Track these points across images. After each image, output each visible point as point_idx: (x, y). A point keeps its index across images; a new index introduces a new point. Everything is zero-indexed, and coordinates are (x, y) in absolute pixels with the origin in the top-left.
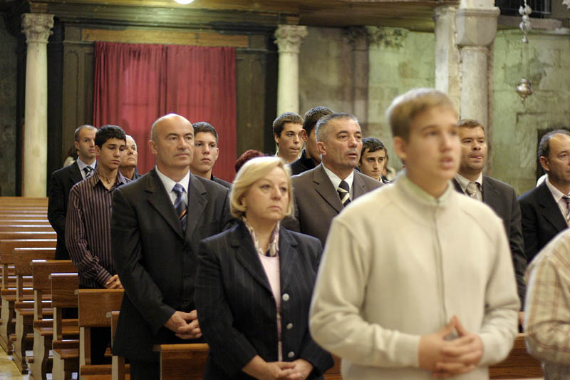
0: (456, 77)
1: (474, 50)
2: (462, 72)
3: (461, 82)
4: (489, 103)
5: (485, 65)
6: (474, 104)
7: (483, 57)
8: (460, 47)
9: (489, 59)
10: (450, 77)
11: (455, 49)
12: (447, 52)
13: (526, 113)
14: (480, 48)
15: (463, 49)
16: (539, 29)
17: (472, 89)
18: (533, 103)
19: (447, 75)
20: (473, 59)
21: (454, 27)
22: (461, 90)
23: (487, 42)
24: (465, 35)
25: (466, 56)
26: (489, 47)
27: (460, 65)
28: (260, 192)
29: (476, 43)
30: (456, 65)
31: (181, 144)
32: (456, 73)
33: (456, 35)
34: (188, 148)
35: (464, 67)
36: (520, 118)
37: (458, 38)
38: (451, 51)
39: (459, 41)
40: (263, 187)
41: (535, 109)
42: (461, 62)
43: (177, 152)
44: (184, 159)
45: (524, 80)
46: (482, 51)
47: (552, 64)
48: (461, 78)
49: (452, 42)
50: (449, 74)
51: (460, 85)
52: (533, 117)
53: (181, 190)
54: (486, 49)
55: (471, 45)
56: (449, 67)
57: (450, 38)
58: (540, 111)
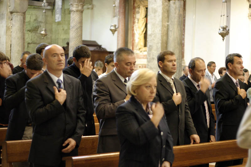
0: (9, 26)
1: (18, 15)
2: (12, 24)
3: (12, 29)
4: (24, 38)
5: (23, 22)
6: (18, 39)
7: (22, 17)
8: (11, 13)
9: (24, 18)
10: (6, 26)
11: (9, 14)
12: (6, 14)
13: (32, 43)
14: (21, 14)
15: (13, 14)
16: (39, 6)
17: (17, 32)
18: (35, 39)
19: (6, 25)
20: (17, 18)
21: (9, 4)
22: (11, 32)
24: (15, 8)
25: (14, 17)
26: (24, 13)
27: (12, 21)
28: (145, 89)
29: (19, 11)
30: (10, 21)
31: (59, 58)
32: (9, 25)
33: (10, 7)
34: (63, 60)
35: (13, 22)
36: (29, 45)
37: (11, 9)
38: (7, 14)
39: (11, 10)
40: (146, 87)
41: (36, 41)
42: (12, 20)
43: (58, 62)
44: (61, 66)
45: (44, 29)
46: (22, 15)
47: (44, 22)
48: (12, 27)
49: (8, 11)
50: (7, 25)
51: (11, 30)
52: (35, 45)
53: (60, 82)
54: (23, 14)
55: (17, 12)
56: (6, 22)
57: (7, 9)
58: (38, 42)
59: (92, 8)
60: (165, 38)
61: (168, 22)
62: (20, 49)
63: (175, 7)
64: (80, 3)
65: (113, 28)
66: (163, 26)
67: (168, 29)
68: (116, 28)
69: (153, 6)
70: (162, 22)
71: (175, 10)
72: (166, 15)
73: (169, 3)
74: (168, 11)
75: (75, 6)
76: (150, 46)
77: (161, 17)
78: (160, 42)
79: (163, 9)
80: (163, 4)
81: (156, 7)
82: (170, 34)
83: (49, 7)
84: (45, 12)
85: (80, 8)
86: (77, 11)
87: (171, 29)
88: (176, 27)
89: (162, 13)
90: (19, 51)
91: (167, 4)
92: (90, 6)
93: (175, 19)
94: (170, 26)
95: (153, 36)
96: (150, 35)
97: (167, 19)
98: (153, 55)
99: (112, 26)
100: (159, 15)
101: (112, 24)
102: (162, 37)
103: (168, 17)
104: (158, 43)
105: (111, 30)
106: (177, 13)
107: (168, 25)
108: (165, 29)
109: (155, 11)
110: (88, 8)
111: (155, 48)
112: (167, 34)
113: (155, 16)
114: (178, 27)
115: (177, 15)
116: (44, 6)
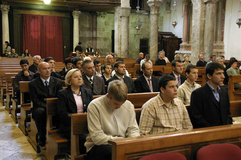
0: (120, 25)
4: (128, 32)
5: (127, 22)
7: (127, 20)
8: (121, 17)
10: (118, 25)
11: (120, 18)
14: (126, 17)
16: (141, 13)
17: (124, 28)
18: (139, 32)
20: (124, 20)
21: (119, 12)
23: (128, 16)
24: (122, 14)
25: (122, 19)
26: (128, 17)
30: (120, 22)
35: (122, 22)
36: (136, 36)
37: (120, 15)
38: (119, 18)
39: (121, 16)
41: (139, 34)
45: (138, 26)
46: (127, 18)
47: (144, 22)
51: (121, 27)
52: (139, 36)
53: (47, 83)
55: (124, 17)
56: (118, 22)
57: (118, 15)
58: (140, 34)
59: (170, 13)
60: (202, 28)
61: (205, 18)
62: (126, 38)
63: (209, 8)
64: (156, 9)
65: (174, 24)
66: (201, 21)
67: (205, 22)
68: (176, 24)
69: (196, 8)
70: (201, 18)
71: (209, 10)
72: (204, 13)
73: (206, 6)
74: (205, 11)
75: (153, 11)
76: (193, 33)
77: (200, 15)
78: (199, 30)
79: (201, 9)
80: (201, 6)
81: (197, 9)
82: (206, 25)
83: (147, 14)
84: (138, 16)
85: (156, 12)
86: (155, 14)
87: (206, 22)
88: (209, 21)
89: (201, 12)
90: (125, 39)
91: (204, 6)
92: (169, 12)
93: (209, 16)
94: (206, 20)
95: (195, 27)
96: (194, 27)
97: (204, 16)
98: (195, 39)
99: (174, 22)
100: (199, 14)
101: (173, 21)
102: (201, 27)
103: (205, 14)
104: (198, 32)
105: (173, 25)
106: (211, 12)
107: (205, 20)
108: (203, 22)
109: (197, 11)
110: (168, 13)
111: (196, 34)
112: (204, 25)
113: (196, 15)
114: (211, 21)
115: (210, 13)
116: (138, 12)
